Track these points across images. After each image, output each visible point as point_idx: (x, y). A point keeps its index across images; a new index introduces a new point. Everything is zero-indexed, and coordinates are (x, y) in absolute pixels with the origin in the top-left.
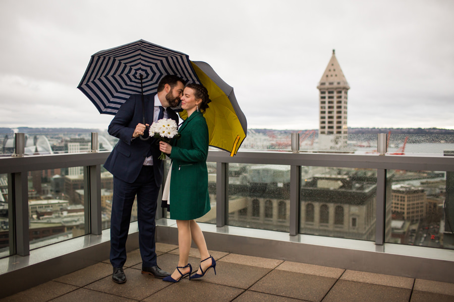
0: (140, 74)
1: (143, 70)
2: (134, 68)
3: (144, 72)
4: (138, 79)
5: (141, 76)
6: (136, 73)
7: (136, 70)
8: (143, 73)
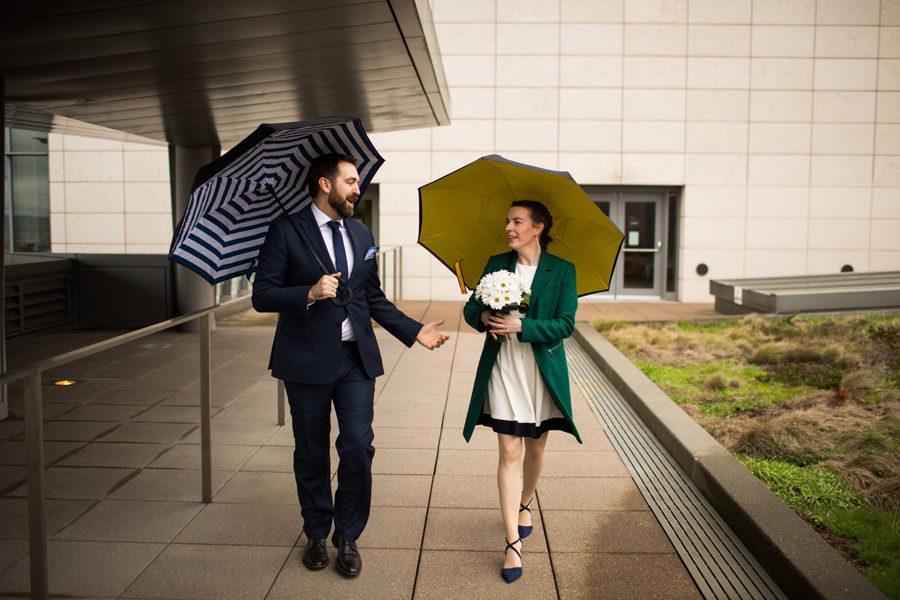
0: (267, 184)
1: (269, 176)
2: (252, 179)
3: (273, 179)
4: (264, 194)
5: (269, 186)
6: (259, 186)
7: (258, 180)
8: (272, 181)
